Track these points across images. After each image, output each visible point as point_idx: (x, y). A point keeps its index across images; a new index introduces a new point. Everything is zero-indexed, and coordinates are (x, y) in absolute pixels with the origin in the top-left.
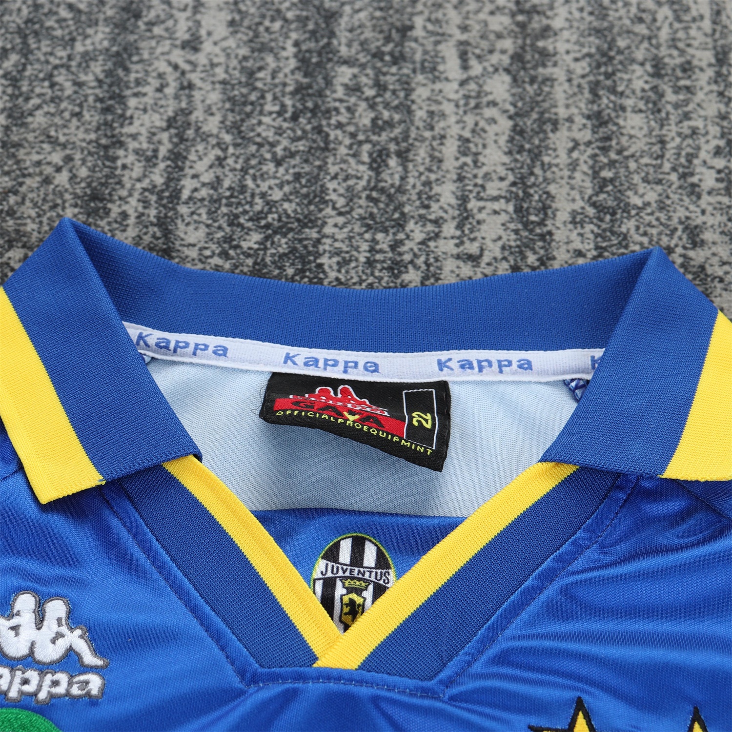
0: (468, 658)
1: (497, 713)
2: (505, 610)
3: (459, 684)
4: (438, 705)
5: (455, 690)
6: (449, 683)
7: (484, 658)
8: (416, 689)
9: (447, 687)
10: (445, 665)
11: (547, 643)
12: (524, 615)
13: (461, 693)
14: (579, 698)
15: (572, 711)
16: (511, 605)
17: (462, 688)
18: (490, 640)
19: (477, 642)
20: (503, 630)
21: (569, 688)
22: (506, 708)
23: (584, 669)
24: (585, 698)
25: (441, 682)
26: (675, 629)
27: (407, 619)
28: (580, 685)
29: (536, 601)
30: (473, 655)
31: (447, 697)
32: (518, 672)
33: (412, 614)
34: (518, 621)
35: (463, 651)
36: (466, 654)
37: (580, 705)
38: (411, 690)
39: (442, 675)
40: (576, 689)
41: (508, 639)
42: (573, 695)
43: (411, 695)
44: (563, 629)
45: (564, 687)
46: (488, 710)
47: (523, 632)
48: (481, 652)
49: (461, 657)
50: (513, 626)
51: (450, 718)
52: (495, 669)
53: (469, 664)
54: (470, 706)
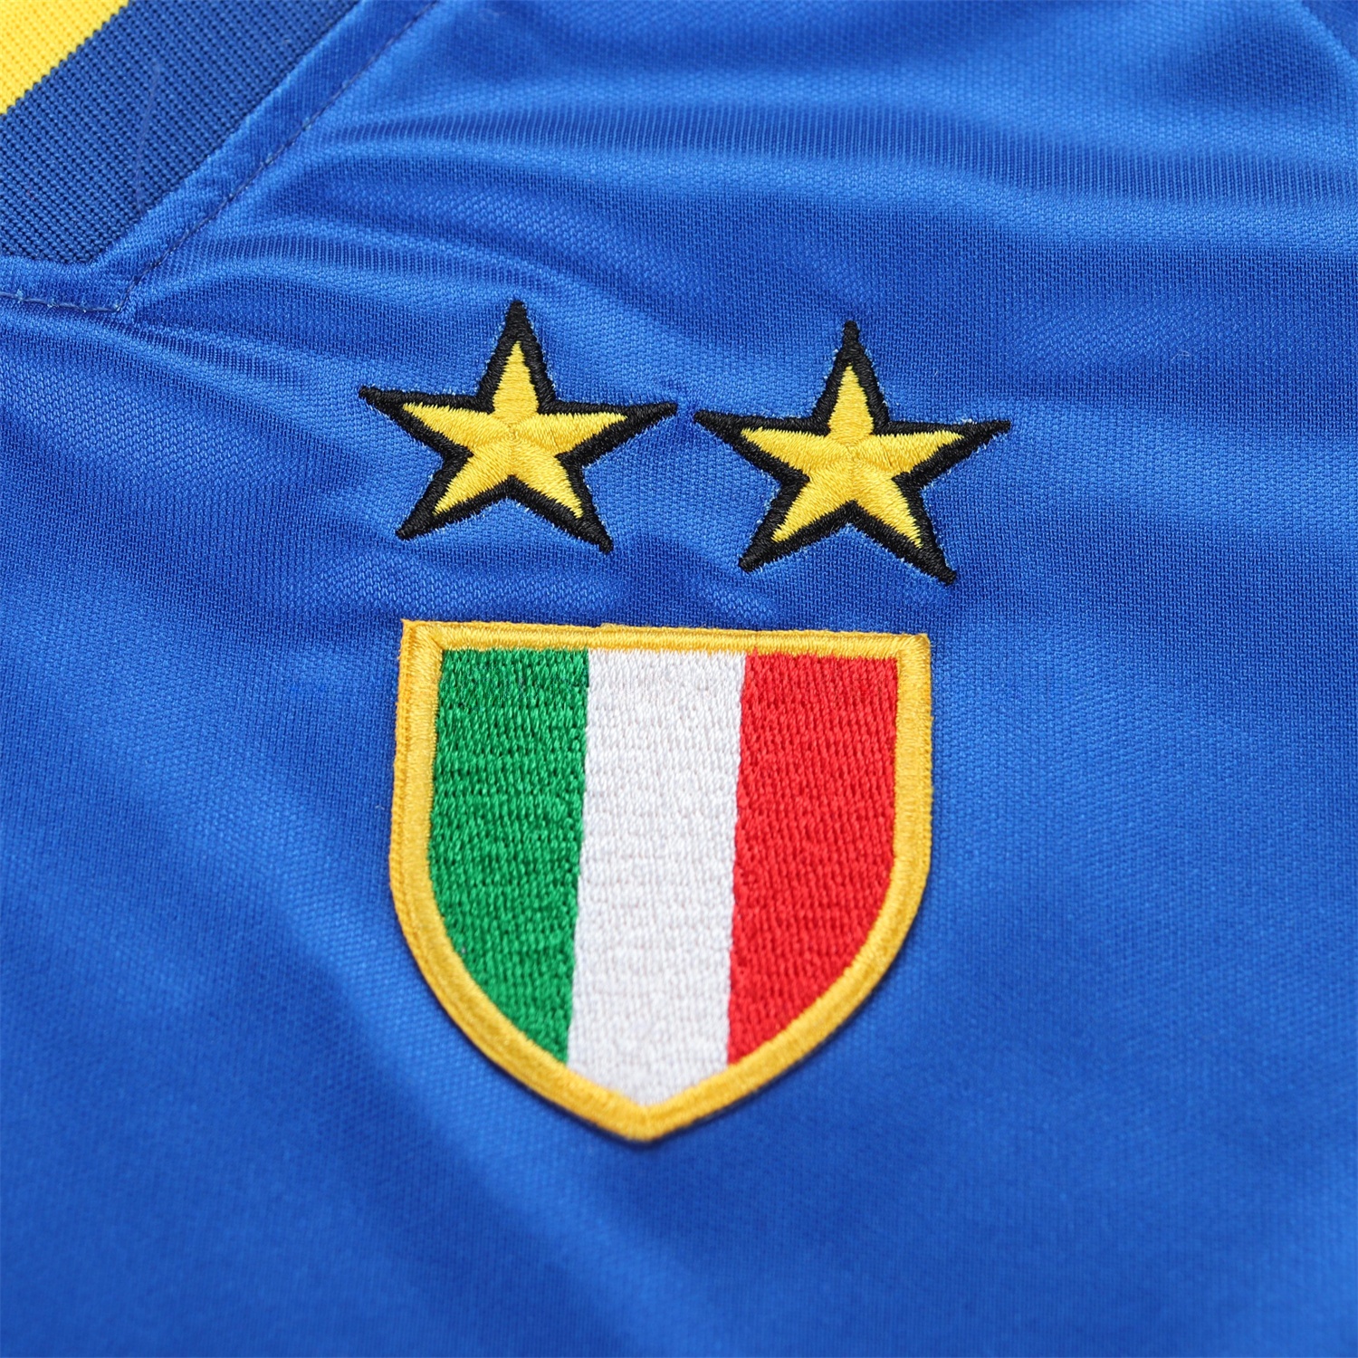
0: (208, 195)
1: (272, 353)
2: (327, 55)
3: (173, 272)
4: (100, 333)
5: (155, 290)
6: (145, 267)
7: (254, 194)
8: (45, 287)
9: (137, 280)
10: (138, 215)
11: (434, 148)
12: (382, 68)
13: (172, 299)
14: (517, 304)
15: (493, 343)
16: (345, 40)
17: (177, 284)
18: (280, 139)
19: (240, 147)
20: (318, 110)
21: (494, 275)
22: (298, 339)
23: (537, 220)
24: (535, 302)
25: (119, 267)
26: (815, 98)
27: (37, 87)
28: (525, 266)
29: (421, 26)
30: (224, 186)
31: (132, 310)
32: (349, 234)
33: (55, 71)
34: (364, 84)
35: (195, 175)
36: (206, 183)
37: (516, 325)
38: (27, 294)
39: (126, 248)
40: (512, 277)
41: (327, 139)
42: (497, 294)
43: (27, 306)
44: (494, 105)
45: (477, 273)
46: (247, 347)
47: (379, 118)
48: (248, 176)
49: (188, 193)
50: (348, 99)
51: (131, 370)
52: (284, 226)
53: (211, 212)
54: (198, 336)
